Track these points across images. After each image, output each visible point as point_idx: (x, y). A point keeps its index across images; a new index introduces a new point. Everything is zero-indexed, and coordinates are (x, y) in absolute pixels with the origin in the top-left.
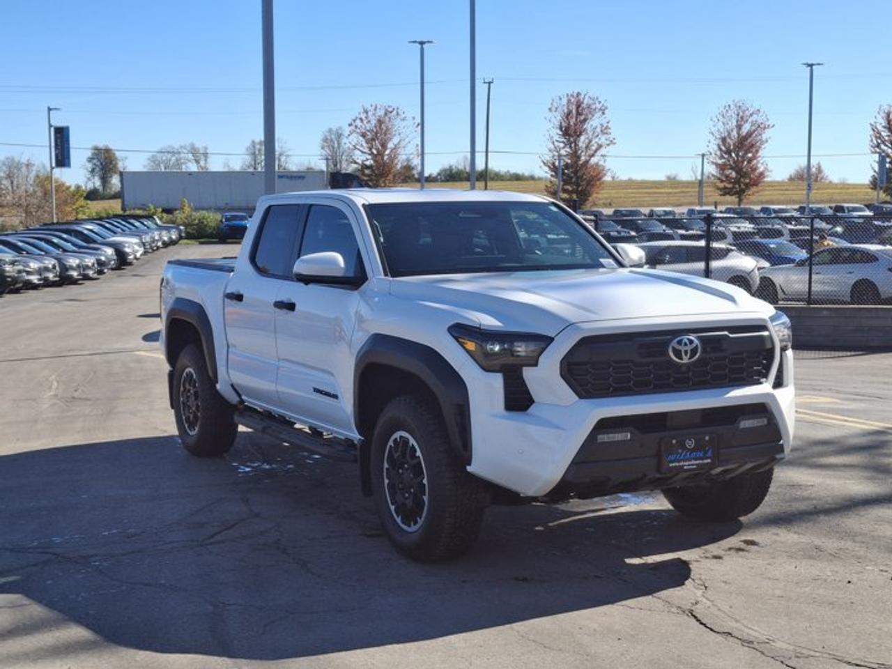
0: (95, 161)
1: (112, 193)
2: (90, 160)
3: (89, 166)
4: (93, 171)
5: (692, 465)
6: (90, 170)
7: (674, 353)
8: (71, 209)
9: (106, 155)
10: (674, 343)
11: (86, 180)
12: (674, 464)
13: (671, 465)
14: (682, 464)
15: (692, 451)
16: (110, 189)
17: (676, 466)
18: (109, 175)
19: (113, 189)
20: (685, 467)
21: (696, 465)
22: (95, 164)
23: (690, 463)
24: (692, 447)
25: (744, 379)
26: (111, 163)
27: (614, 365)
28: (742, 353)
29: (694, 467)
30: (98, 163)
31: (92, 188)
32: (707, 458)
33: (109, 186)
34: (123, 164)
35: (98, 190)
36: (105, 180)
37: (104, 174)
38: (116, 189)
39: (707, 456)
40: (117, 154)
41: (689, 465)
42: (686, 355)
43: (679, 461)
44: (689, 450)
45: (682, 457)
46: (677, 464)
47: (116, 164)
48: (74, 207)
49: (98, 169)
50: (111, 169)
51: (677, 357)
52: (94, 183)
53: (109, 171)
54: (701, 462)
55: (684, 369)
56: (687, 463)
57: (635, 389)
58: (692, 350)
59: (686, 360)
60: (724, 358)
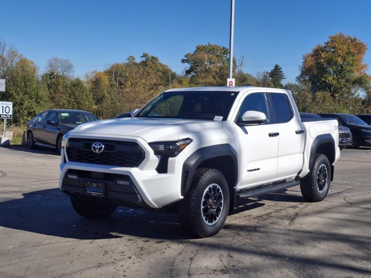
7: (93, 148)
10: (93, 145)
13: (88, 192)
14: (91, 192)
15: (95, 188)
20: (93, 194)
24: (95, 186)
28: (123, 153)
29: (96, 195)
32: (100, 193)
41: (94, 194)
42: (97, 149)
45: (91, 190)
51: (94, 150)
54: (98, 193)
56: (93, 193)
58: (100, 148)
59: (97, 151)
60: (114, 154)
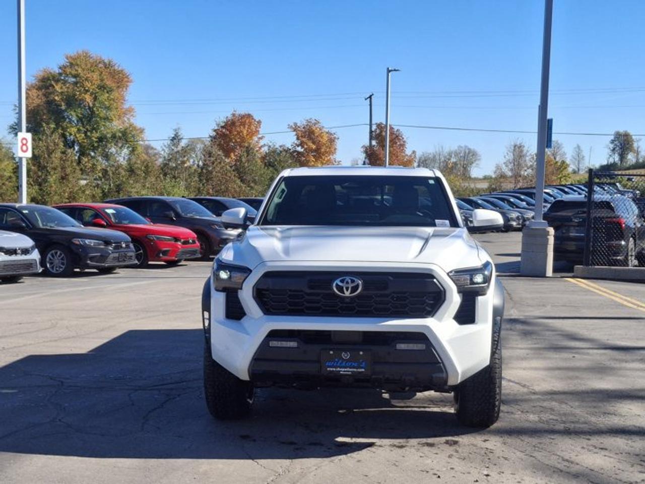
0: (616, 142)
1: (627, 166)
2: (612, 142)
3: (612, 146)
4: (614, 150)
5: (349, 371)
6: (612, 149)
7: (337, 289)
8: (556, 178)
9: (625, 138)
10: (337, 282)
11: (608, 156)
12: (331, 369)
13: (328, 369)
14: (339, 369)
15: (347, 361)
16: (626, 163)
17: (333, 371)
18: (626, 153)
19: (629, 163)
20: (341, 372)
21: (351, 371)
22: (616, 145)
23: (346, 370)
25: (407, 313)
26: (628, 144)
27: (289, 293)
28: (405, 293)
29: (350, 373)
30: (619, 144)
31: (612, 162)
32: (362, 368)
33: (626, 160)
34: (638, 144)
35: (617, 164)
36: (622, 157)
37: (622, 152)
38: (630, 163)
39: (361, 366)
40: (634, 137)
41: (344, 371)
43: (336, 367)
44: (345, 360)
45: (338, 364)
46: (334, 369)
47: (633, 144)
48: (559, 176)
49: (618, 148)
50: (628, 148)
51: (340, 292)
52: (614, 158)
53: (626, 149)
54: (355, 370)
55: (347, 300)
56: (343, 370)
57: (307, 311)
58: (352, 287)
59: (347, 294)
60: (387, 296)
